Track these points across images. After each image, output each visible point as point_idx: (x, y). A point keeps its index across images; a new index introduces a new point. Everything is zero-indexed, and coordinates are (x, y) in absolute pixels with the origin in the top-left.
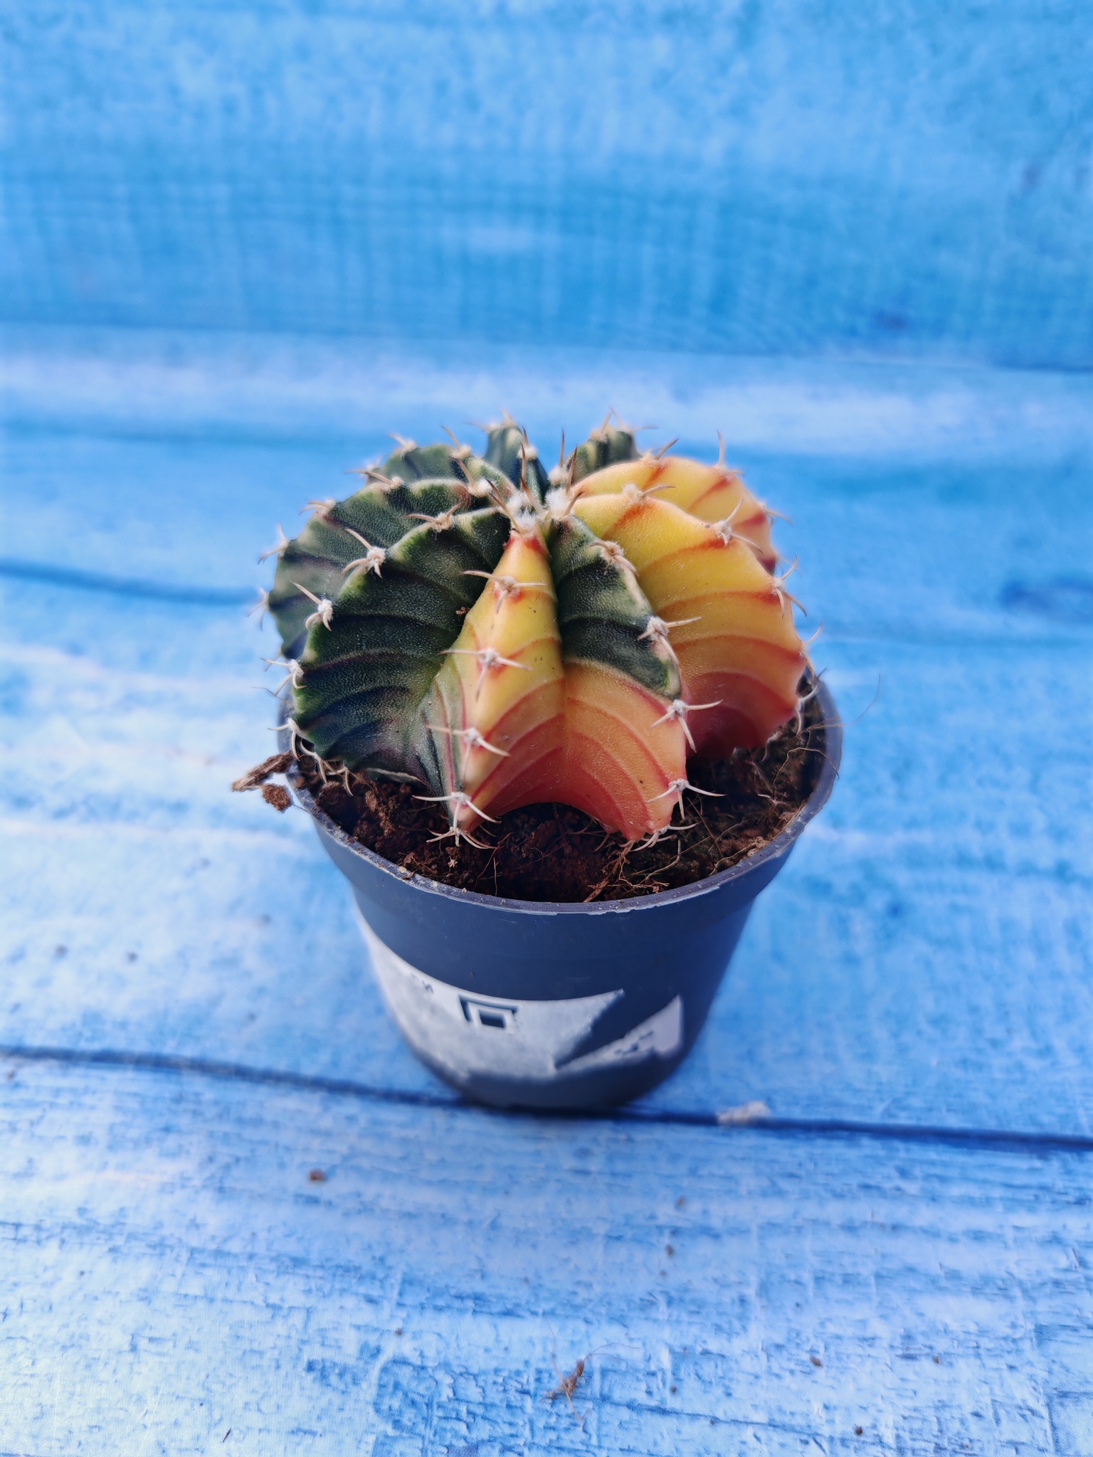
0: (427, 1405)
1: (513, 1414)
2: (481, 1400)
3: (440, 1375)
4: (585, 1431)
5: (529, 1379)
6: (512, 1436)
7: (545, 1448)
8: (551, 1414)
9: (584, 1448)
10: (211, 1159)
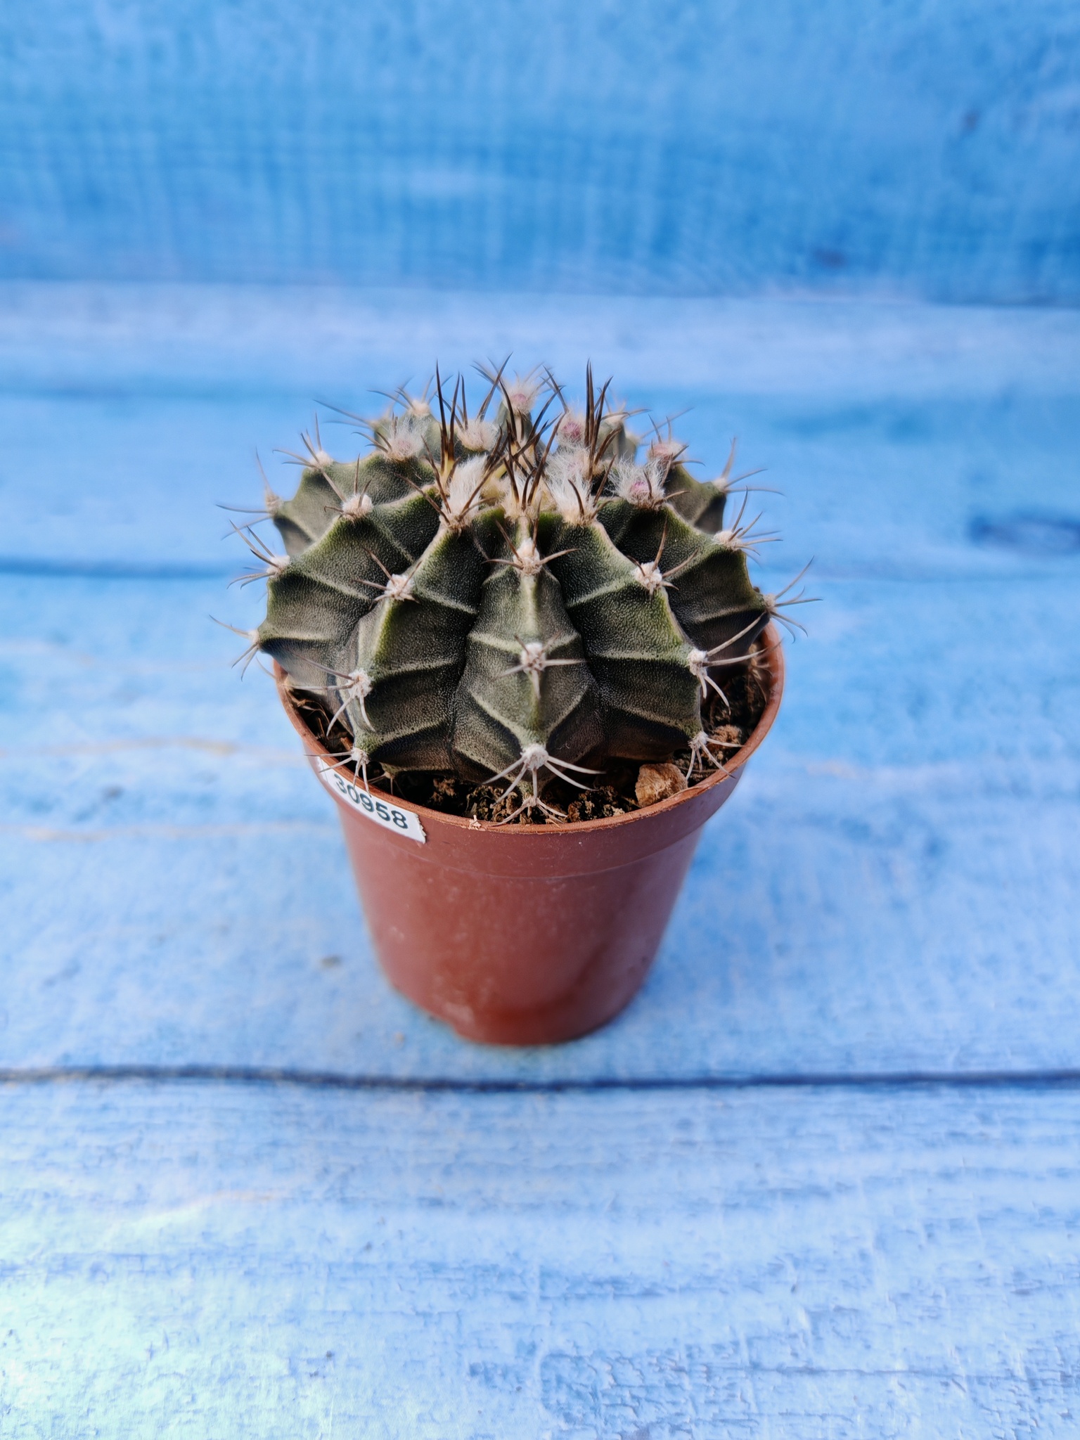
0: (591, 1394)
1: (673, 1393)
2: (641, 1382)
3: (597, 1364)
4: (744, 1401)
5: (680, 1356)
6: (678, 1414)
7: (710, 1423)
8: (708, 1387)
9: (747, 1418)
10: (326, 1171)
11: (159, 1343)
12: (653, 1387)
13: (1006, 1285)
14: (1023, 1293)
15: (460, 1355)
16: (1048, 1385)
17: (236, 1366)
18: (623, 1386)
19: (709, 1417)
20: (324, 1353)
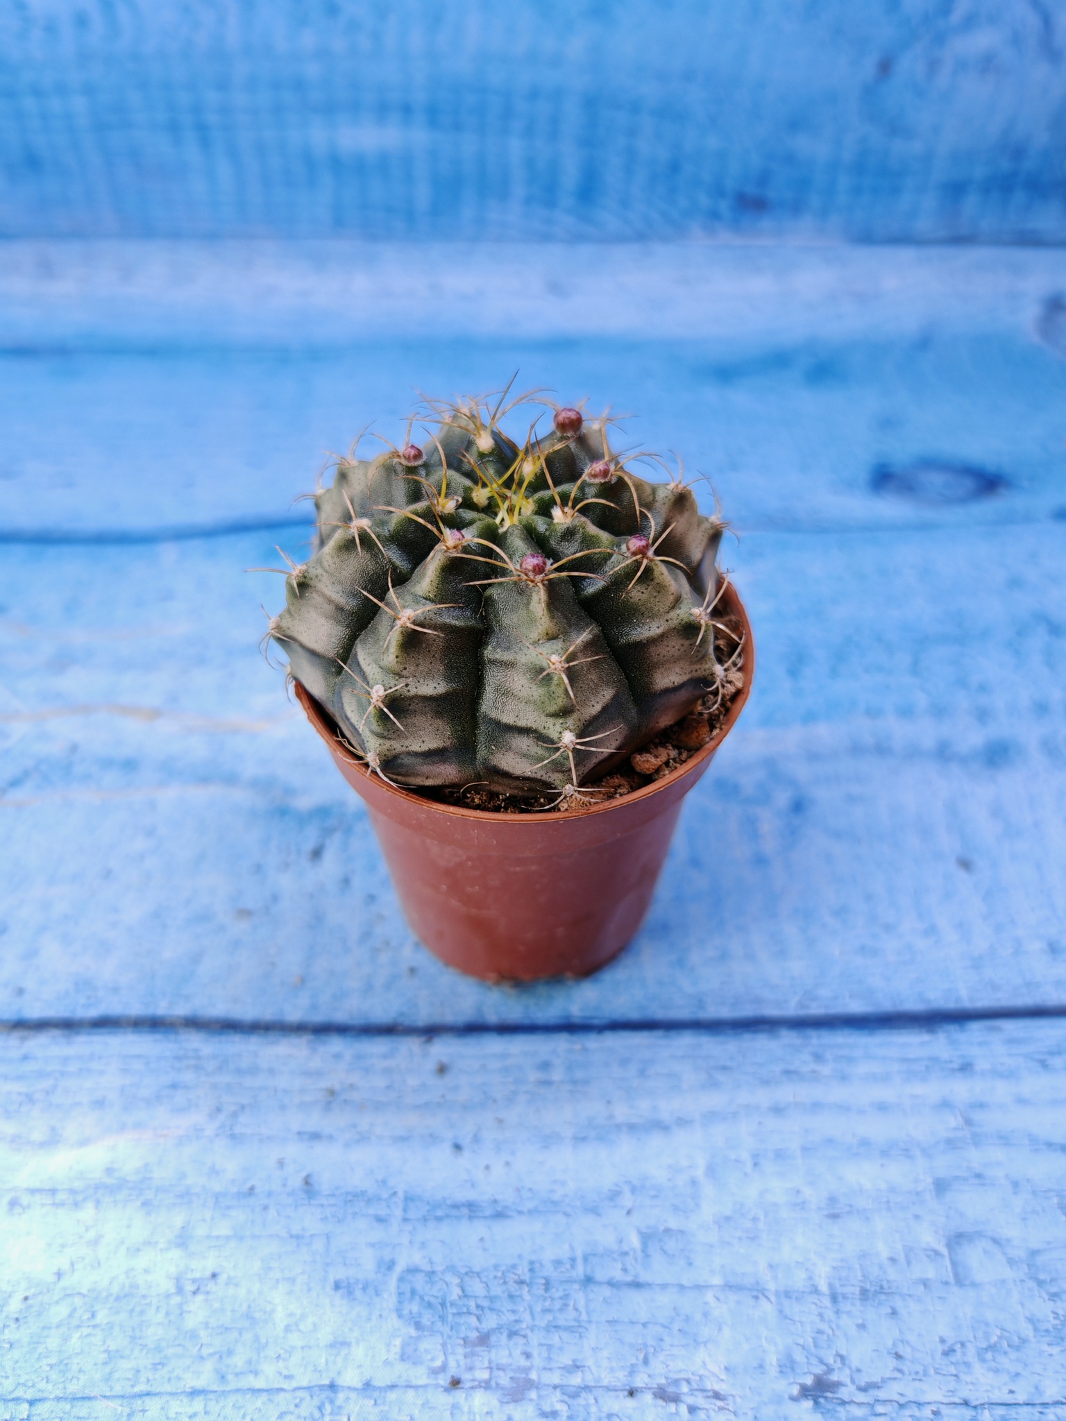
0: (440, 1304)
1: (514, 1302)
2: (486, 1293)
3: (449, 1277)
4: (576, 1310)
6: (517, 1321)
7: (544, 1328)
8: (545, 1297)
9: (577, 1324)
10: (219, 1110)
11: (65, 1266)
12: (496, 1297)
13: (819, 1208)
14: (834, 1217)
15: (326, 1272)
16: (847, 1298)
17: (131, 1286)
18: (470, 1296)
19: (543, 1324)
20: (208, 1273)
